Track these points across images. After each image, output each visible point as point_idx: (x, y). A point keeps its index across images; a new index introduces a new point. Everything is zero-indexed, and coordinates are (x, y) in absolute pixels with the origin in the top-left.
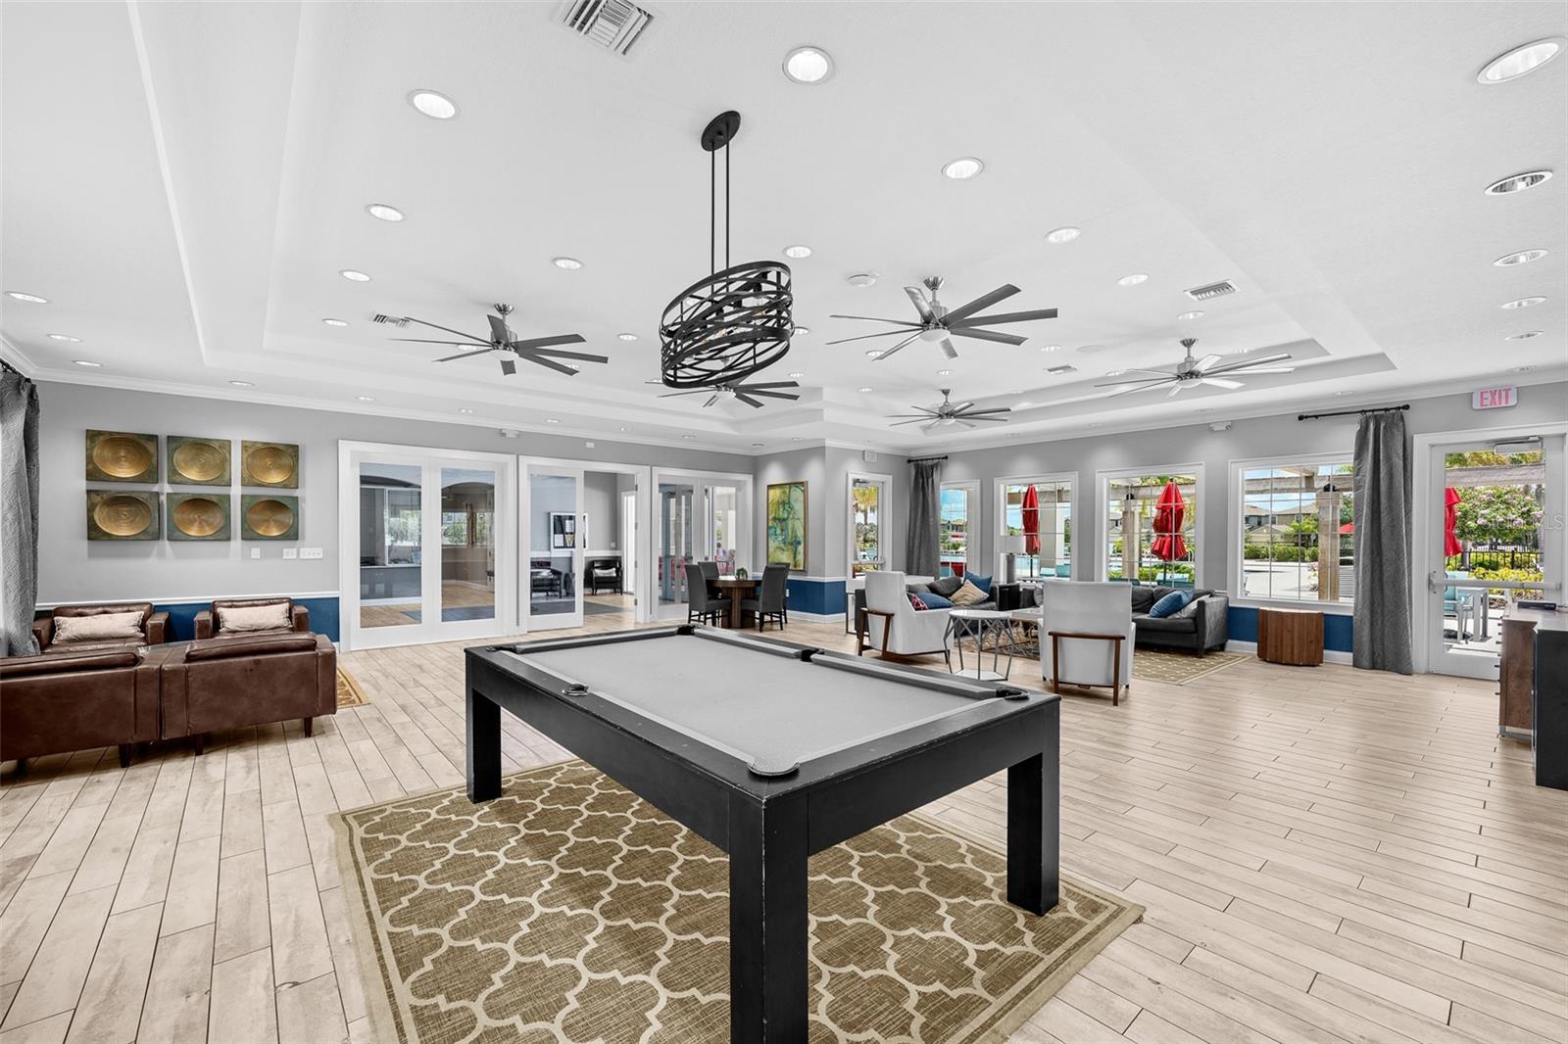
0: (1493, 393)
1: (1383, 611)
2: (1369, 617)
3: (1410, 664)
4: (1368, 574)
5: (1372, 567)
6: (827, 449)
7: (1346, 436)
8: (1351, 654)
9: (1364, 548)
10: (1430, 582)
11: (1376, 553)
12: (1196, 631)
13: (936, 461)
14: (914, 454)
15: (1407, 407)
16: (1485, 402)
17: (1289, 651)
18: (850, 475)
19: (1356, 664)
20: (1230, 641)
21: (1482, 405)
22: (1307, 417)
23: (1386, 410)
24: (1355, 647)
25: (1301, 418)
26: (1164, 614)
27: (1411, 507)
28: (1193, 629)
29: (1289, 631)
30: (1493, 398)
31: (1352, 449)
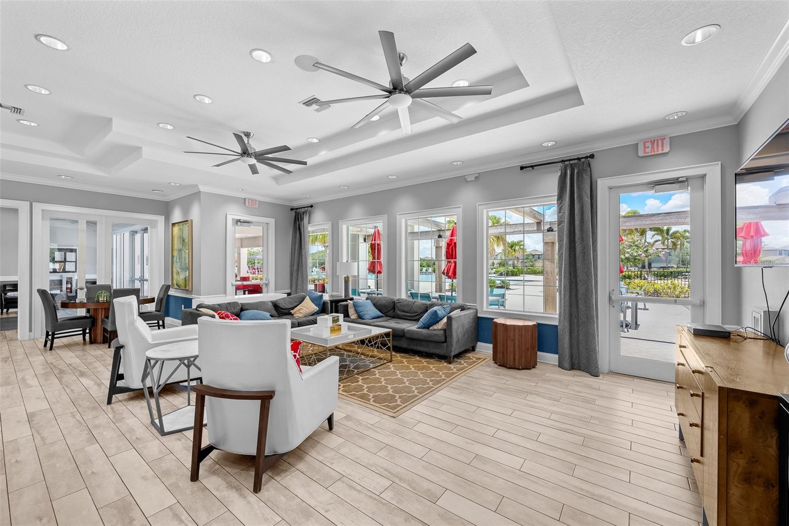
0: (653, 142)
1: (578, 322)
2: (568, 327)
3: (597, 367)
4: (568, 293)
5: (571, 286)
6: (201, 193)
7: (550, 182)
8: (556, 356)
9: (564, 271)
10: (610, 298)
11: (573, 275)
12: (446, 342)
13: (306, 209)
14: (296, 204)
15: (592, 156)
16: (648, 150)
17: (512, 357)
18: (228, 216)
19: (561, 365)
20: (479, 343)
21: (645, 153)
22: (526, 167)
23: (579, 159)
24: (560, 351)
25: (522, 168)
26: (427, 326)
27: (597, 238)
28: (443, 339)
29: (512, 340)
30: (653, 147)
31: (556, 193)
